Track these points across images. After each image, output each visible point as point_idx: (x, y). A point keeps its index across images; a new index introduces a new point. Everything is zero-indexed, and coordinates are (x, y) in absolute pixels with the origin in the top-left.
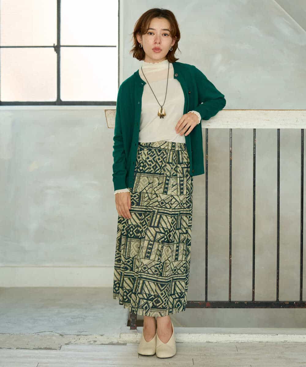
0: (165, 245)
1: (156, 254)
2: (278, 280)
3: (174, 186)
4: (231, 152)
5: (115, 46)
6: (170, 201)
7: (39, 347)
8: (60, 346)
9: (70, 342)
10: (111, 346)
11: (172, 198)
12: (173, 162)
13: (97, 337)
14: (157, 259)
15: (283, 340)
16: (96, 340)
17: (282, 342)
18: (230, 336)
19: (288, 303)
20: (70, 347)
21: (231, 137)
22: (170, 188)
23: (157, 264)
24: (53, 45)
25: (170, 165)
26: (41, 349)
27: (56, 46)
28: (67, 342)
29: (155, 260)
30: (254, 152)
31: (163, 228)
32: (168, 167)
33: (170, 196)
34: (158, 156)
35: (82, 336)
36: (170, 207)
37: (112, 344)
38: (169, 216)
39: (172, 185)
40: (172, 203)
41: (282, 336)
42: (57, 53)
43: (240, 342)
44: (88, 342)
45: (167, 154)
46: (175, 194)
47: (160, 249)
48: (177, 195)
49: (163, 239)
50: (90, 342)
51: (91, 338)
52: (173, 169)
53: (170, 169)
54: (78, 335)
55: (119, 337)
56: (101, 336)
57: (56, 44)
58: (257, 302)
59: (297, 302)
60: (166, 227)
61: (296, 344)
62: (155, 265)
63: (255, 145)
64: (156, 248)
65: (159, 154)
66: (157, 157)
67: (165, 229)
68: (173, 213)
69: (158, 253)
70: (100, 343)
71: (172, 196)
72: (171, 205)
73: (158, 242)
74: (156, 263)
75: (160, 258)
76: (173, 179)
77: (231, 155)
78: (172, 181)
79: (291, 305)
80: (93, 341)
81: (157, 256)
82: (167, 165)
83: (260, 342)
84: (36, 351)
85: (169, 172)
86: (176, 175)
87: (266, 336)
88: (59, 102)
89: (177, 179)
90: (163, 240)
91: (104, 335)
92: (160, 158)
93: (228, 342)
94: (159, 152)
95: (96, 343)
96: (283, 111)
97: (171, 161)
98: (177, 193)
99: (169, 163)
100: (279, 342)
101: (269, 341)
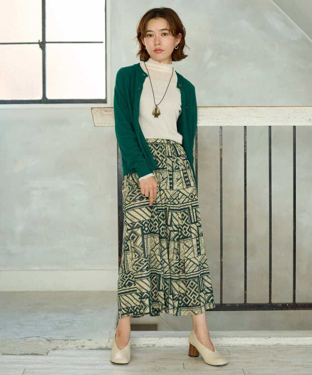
0: (180, 242)
1: (174, 253)
2: (270, 281)
3: (179, 180)
4: (221, 150)
5: (102, 42)
6: (177, 197)
7: (26, 353)
8: (47, 351)
9: (57, 347)
10: (99, 351)
11: (179, 192)
12: (173, 155)
13: (85, 342)
14: (175, 258)
15: (275, 343)
16: (84, 345)
17: (274, 345)
18: (221, 339)
19: (281, 305)
20: (57, 352)
21: (222, 135)
22: (175, 183)
23: (177, 263)
24: (38, 42)
25: (170, 159)
26: (27, 354)
27: (41, 42)
28: (54, 348)
29: (174, 259)
30: (245, 150)
31: (175, 226)
32: (169, 161)
33: (176, 191)
34: (157, 150)
35: (70, 341)
36: (178, 202)
37: (101, 349)
38: (178, 212)
39: (177, 179)
40: (179, 197)
41: (275, 338)
42: (42, 49)
43: (232, 345)
44: (76, 347)
45: (165, 148)
46: (181, 188)
47: (176, 247)
48: (184, 189)
49: (178, 236)
50: (78, 347)
51: (79, 343)
52: (175, 162)
53: (171, 163)
54: (66, 340)
55: (108, 342)
56: (89, 341)
57: (41, 41)
58: (249, 304)
59: (289, 304)
60: (178, 224)
61: (289, 347)
62: (174, 264)
63: (245, 142)
64: (173, 247)
65: (157, 148)
66: (156, 152)
67: (178, 226)
68: (182, 208)
69: (175, 252)
70: (88, 348)
71: (178, 190)
72: (178, 200)
73: (174, 240)
74: (175, 262)
75: (178, 256)
76: (177, 172)
77: (221, 154)
78: (176, 175)
79: (284, 307)
80: (81, 346)
81: (174, 255)
82: (168, 159)
83: (252, 345)
84: (23, 357)
85: (171, 166)
86: (178, 168)
87: (259, 339)
88: (45, 100)
89: (180, 172)
90: (178, 238)
91: (92, 340)
92: (159, 152)
93: (220, 345)
94: (157, 146)
95: (84, 348)
96: (274, 108)
97: (170, 155)
98: (183, 187)
99: (169, 157)
100: (273, 346)
101: (261, 344)
